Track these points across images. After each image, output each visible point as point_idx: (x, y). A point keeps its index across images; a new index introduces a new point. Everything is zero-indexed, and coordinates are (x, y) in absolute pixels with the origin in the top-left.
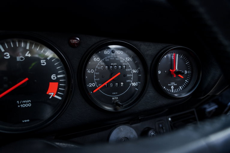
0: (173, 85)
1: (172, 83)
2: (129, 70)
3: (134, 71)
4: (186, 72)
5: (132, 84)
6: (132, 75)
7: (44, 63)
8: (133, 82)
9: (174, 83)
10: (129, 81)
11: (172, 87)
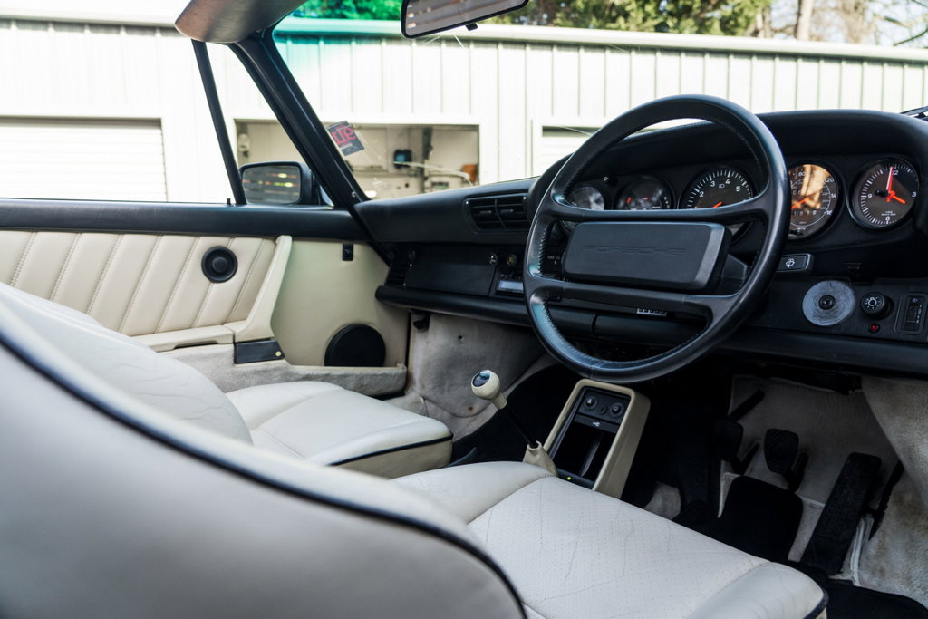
2: (826, 194)
3: (834, 196)
4: (915, 194)
11: (888, 218)
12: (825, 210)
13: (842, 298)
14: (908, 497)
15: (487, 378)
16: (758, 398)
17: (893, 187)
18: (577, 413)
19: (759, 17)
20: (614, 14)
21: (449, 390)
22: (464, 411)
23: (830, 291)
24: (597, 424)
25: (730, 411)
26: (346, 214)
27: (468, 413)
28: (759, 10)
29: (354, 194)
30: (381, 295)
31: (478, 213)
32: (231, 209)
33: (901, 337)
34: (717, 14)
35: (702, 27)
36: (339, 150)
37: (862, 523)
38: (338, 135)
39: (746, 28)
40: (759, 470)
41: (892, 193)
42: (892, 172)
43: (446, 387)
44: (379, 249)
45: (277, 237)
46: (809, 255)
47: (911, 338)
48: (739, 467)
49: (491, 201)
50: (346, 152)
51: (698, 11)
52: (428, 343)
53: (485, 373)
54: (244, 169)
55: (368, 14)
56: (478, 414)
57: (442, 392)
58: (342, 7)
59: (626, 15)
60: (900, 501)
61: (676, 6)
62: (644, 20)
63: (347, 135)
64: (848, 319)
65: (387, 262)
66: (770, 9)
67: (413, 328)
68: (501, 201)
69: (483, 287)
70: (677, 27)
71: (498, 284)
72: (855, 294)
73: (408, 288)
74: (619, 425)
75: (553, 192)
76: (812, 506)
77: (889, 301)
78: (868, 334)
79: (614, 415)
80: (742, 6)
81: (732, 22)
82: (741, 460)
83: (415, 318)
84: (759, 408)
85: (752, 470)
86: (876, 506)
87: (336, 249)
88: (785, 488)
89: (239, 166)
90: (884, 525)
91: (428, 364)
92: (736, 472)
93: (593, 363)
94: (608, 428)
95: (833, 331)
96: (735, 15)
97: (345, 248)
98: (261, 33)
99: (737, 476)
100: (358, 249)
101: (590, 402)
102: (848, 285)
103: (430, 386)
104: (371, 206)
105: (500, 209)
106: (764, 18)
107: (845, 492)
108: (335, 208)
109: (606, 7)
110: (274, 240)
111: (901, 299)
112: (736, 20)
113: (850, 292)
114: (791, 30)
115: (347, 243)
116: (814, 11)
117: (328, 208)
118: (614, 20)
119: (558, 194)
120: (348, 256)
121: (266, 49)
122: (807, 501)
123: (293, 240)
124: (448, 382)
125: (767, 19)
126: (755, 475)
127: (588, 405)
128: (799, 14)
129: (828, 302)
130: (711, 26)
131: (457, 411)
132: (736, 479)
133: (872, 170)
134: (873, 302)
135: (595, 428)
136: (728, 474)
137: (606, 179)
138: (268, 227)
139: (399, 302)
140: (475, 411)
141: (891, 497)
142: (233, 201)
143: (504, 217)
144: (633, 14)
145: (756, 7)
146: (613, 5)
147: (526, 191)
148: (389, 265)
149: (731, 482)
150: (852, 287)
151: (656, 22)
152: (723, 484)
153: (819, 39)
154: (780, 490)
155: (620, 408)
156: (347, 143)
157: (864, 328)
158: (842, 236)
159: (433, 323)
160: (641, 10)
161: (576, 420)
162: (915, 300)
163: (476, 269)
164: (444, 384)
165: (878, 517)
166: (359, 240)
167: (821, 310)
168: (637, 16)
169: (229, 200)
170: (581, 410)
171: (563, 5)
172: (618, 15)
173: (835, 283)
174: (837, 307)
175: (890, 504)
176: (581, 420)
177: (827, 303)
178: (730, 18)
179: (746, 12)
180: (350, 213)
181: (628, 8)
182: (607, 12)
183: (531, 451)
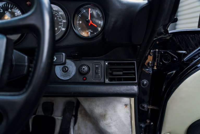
0: (90, 32)
1: (90, 30)
2: (60, 20)
3: (64, 21)
4: (100, 22)
5: (62, 29)
6: (63, 24)
7: (16, 15)
8: (63, 28)
9: (91, 30)
10: (60, 27)
12: (61, 28)
13: (71, 67)
37: (72, 120)
41: (91, 21)
46: (64, 54)
64: (74, 76)
76: (58, 119)
77: (89, 67)
78: (83, 81)
85: (38, 112)
86: (74, 114)
95: (69, 81)
102: (72, 61)
113: (73, 64)
129: (65, 69)
132: (34, 117)
134: (84, 69)
157: (81, 79)
162: (97, 66)
167: (63, 73)
174: (70, 71)
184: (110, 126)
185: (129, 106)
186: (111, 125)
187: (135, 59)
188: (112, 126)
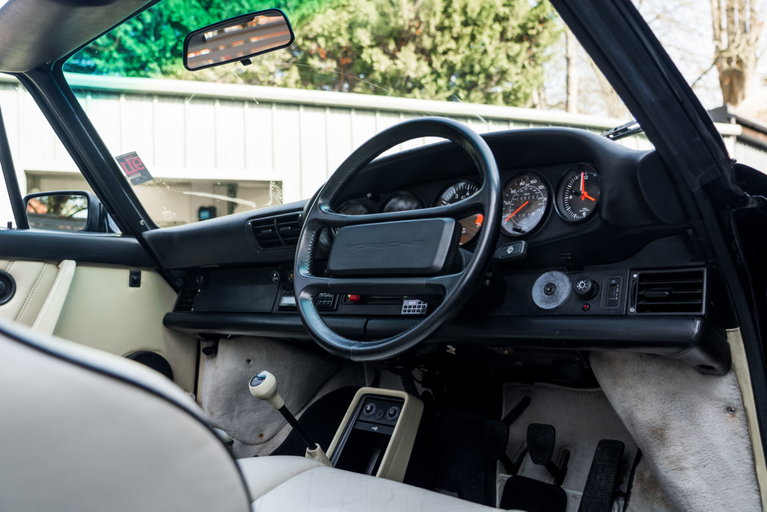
11: (584, 214)
13: (561, 284)
14: (647, 475)
15: (263, 378)
16: (525, 403)
17: (586, 189)
18: (357, 420)
19: (535, 94)
20: (410, 85)
21: (238, 416)
22: (255, 438)
23: (552, 280)
24: (375, 428)
25: (502, 418)
26: (134, 241)
27: (259, 440)
28: (535, 88)
29: (142, 222)
30: (168, 322)
31: (259, 232)
32: (11, 232)
33: (606, 312)
34: (499, 89)
35: (488, 99)
36: (129, 180)
37: (616, 506)
38: (127, 166)
39: (525, 103)
40: (531, 470)
41: (585, 193)
42: (583, 177)
43: (235, 413)
44: (167, 275)
45: (60, 262)
46: (524, 242)
47: (613, 313)
48: (511, 468)
49: (271, 221)
50: (135, 182)
51: (483, 86)
52: (216, 368)
53: (261, 374)
54: (28, 198)
55: (172, 76)
56: (268, 440)
57: (232, 419)
58: (147, 69)
59: (422, 87)
60: (641, 480)
61: (464, 81)
62: (437, 92)
63: (136, 166)
64: (567, 301)
65: (176, 290)
66: (544, 88)
67: (203, 355)
68: (280, 220)
69: (266, 304)
70: (467, 97)
71: (280, 300)
72: (571, 280)
73: (196, 312)
74: (394, 427)
75: (320, 201)
76: (574, 496)
77: (593, 282)
79: (390, 418)
80: (519, 84)
81: (512, 97)
82: (514, 462)
83: (204, 345)
84: (526, 412)
85: (523, 471)
86: (625, 489)
87: (124, 275)
88: (552, 483)
89: (24, 194)
90: (630, 503)
91: (216, 391)
92: (508, 473)
93: (353, 345)
94: (384, 431)
96: (515, 91)
97: (132, 274)
98: (50, 65)
99: (509, 476)
100: (146, 276)
101: (369, 408)
102: (565, 274)
103: (219, 413)
104: (159, 234)
105: (279, 227)
106: (539, 95)
107: (598, 477)
108: (123, 236)
109: (402, 79)
110: (57, 265)
111: (604, 281)
112: (515, 95)
113: (566, 279)
114: (563, 106)
115: (134, 269)
116: (579, 92)
117: (115, 234)
118: (409, 91)
119: (323, 204)
120: (135, 282)
121: (55, 81)
122: (570, 492)
123: (77, 265)
124: (237, 408)
125: (542, 96)
126: (526, 474)
127: (368, 411)
128: (568, 93)
130: (496, 98)
131: (247, 438)
132: (509, 479)
133: (570, 177)
134: (582, 285)
135: (374, 433)
136: (502, 475)
137: (369, 195)
138: (51, 252)
139: (187, 327)
140: (265, 437)
141: (635, 477)
142: (14, 226)
143: (284, 235)
144: (427, 87)
145: (531, 85)
146: (408, 78)
147: (301, 209)
148: (178, 293)
149: (504, 483)
150: (568, 275)
151: (448, 94)
152: (498, 486)
153: (586, 113)
154: (547, 484)
155: (395, 411)
156: (136, 173)
157: (578, 308)
158: (555, 231)
159: (221, 348)
160: (434, 83)
161: (356, 427)
162: (613, 282)
163: (261, 289)
164: (233, 411)
165: (627, 497)
166: (148, 266)
167: (546, 296)
168: (431, 88)
169: (10, 225)
170: (361, 418)
171: (362, 76)
172: (414, 87)
173: (555, 273)
174: (558, 293)
175: (634, 483)
176: (361, 427)
177: (550, 290)
178: (510, 94)
179: (523, 89)
180: (138, 239)
181: (423, 81)
182: (403, 83)
183: (309, 453)
184: (682, 469)
185: (739, 414)
186: (684, 464)
187: (703, 263)
188: (688, 469)
